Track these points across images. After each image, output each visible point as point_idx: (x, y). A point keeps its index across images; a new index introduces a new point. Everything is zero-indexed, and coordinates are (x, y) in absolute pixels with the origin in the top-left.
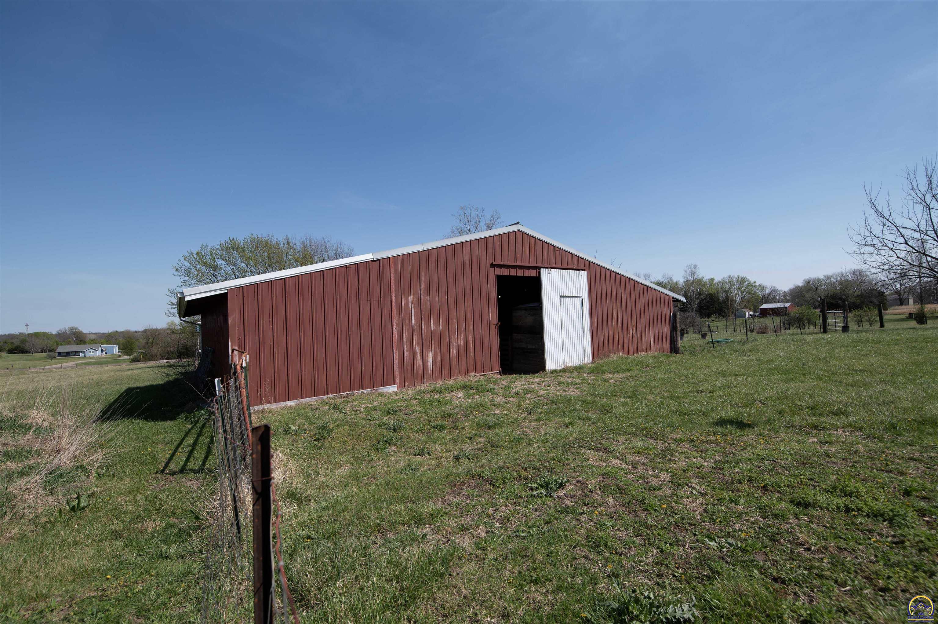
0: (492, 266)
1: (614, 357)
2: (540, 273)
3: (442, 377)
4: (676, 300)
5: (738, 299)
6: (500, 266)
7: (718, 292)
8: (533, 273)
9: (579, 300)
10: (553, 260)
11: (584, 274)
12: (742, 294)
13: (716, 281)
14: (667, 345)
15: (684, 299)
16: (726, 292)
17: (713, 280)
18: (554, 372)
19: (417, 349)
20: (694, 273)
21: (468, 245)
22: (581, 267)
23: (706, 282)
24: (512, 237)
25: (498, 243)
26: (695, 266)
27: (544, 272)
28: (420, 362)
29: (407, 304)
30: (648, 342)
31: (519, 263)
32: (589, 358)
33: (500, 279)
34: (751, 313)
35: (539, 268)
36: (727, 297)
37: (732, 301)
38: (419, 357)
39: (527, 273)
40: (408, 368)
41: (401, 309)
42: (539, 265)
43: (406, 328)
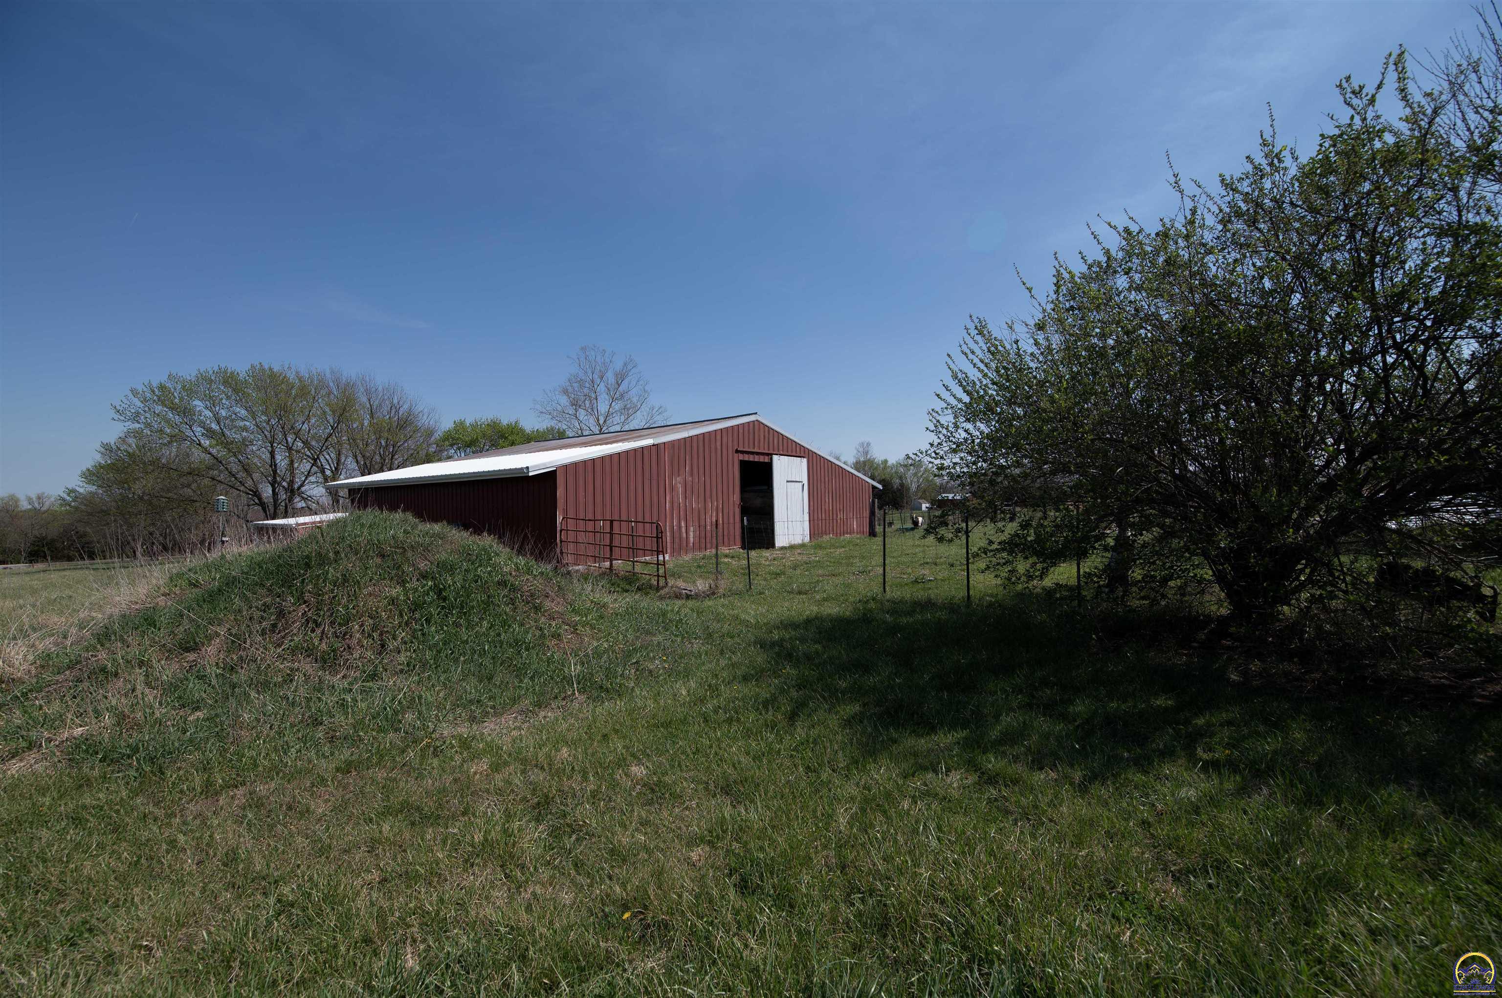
0: (737, 451)
1: (826, 538)
2: (771, 459)
3: (700, 549)
4: (874, 487)
5: (914, 487)
6: (743, 452)
7: (892, 477)
8: (767, 460)
9: (800, 485)
10: (781, 448)
11: (805, 460)
12: (918, 481)
13: (890, 463)
14: (867, 529)
15: (880, 487)
16: (901, 478)
17: (886, 461)
18: (783, 548)
19: (683, 524)
20: (867, 453)
21: (719, 432)
22: (802, 454)
23: (878, 465)
24: (751, 426)
25: (741, 431)
26: (869, 444)
27: (775, 458)
28: (684, 535)
29: (676, 484)
30: (852, 525)
31: (756, 450)
32: (807, 539)
33: (743, 464)
34: (928, 505)
35: (771, 454)
36: (902, 485)
37: (908, 489)
38: (684, 530)
39: (762, 459)
40: (677, 540)
41: (672, 489)
42: (771, 452)
43: (676, 505)
